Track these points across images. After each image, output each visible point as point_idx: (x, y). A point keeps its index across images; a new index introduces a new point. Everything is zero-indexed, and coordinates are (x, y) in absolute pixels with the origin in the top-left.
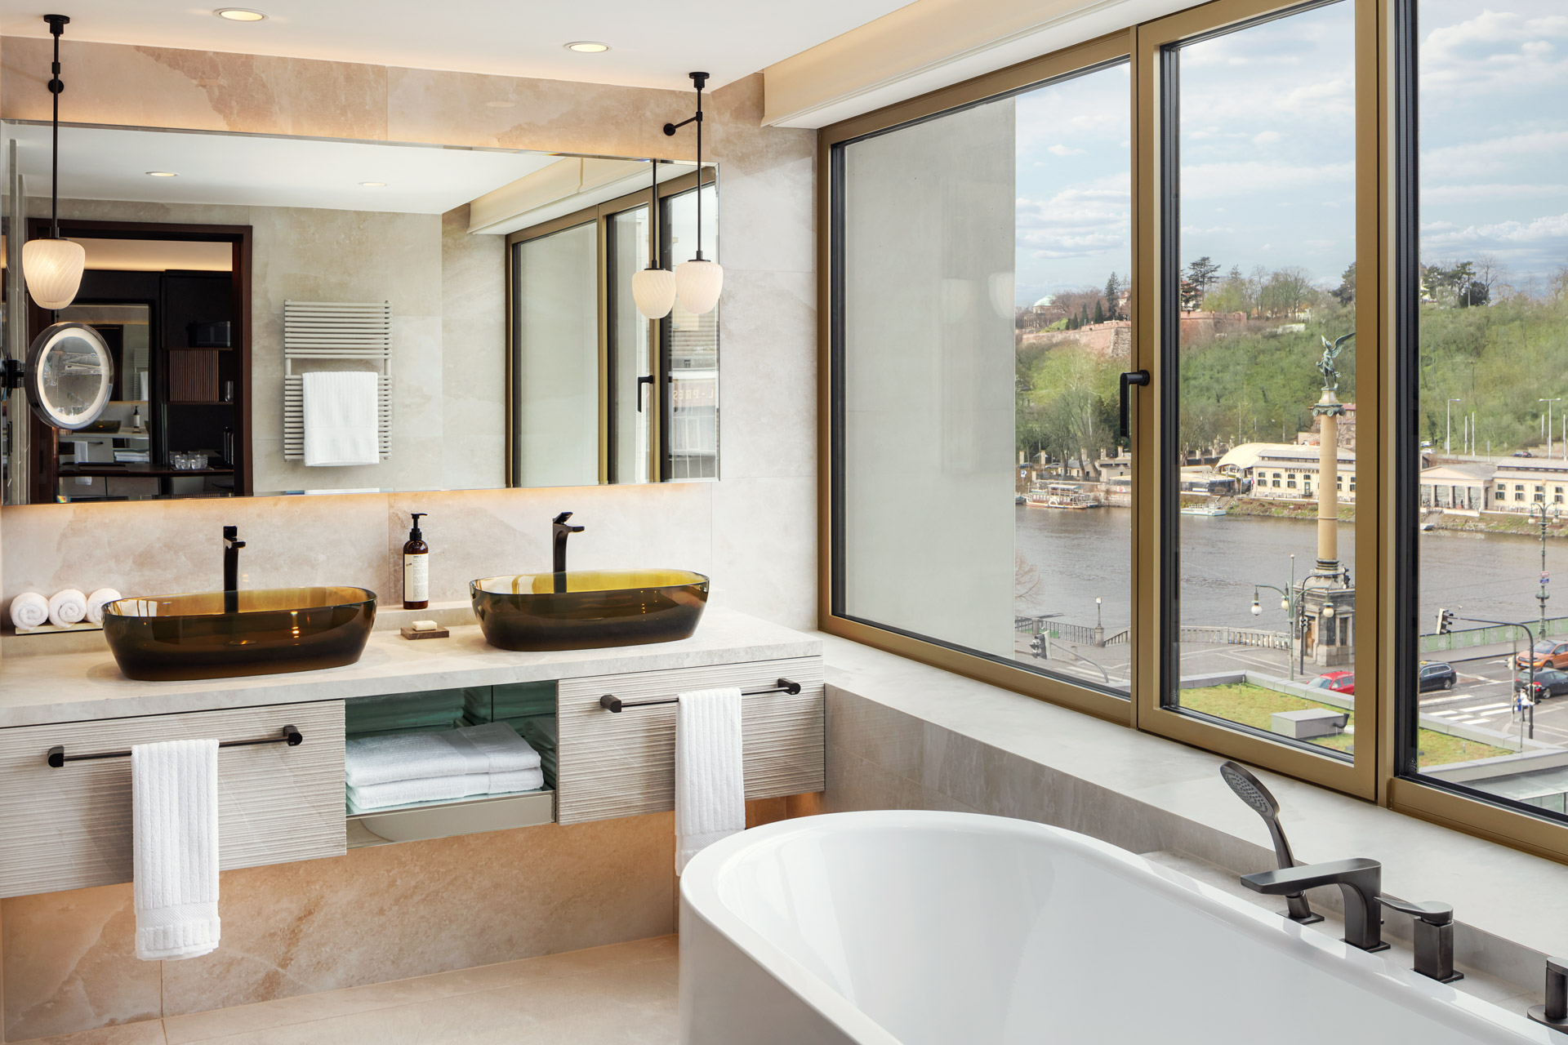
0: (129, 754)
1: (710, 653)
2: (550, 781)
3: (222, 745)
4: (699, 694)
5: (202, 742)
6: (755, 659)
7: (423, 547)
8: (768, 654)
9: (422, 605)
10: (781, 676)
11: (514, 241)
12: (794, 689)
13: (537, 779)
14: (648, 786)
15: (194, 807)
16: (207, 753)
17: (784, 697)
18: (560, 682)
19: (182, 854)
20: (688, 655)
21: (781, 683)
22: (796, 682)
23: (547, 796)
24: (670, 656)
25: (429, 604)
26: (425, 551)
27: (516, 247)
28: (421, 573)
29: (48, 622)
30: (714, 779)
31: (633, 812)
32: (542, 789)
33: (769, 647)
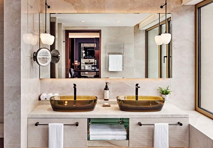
0: (48, 125)
1: (162, 115)
2: (128, 138)
3: (64, 125)
4: (159, 124)
5: (61, 124)
6: (173, 117)
7: (108, 89)
8: (176, 116)
9: (108, 100)
10: (179, 121)
11: (147, 31)
12: (181, 125)
13: (125, 137)
14: (148, 142)
15: (59, 136)
16: (61, 126)
17: (179, 126)
18: (130, 119)
19: (56, 144)
20: (157, 115)
21: (179, 123)
22: (181, 123)
23: (128, 141)
24: (153, 115)
25: (109, 100)
26: (108, 90)
27: (147, 32)
28: (107, 93)
29: (46, 99)
30: (161, 142)
31: (145, 146)
32: (126, 139)
33: (176, 115)
